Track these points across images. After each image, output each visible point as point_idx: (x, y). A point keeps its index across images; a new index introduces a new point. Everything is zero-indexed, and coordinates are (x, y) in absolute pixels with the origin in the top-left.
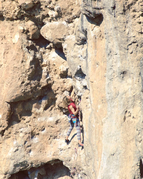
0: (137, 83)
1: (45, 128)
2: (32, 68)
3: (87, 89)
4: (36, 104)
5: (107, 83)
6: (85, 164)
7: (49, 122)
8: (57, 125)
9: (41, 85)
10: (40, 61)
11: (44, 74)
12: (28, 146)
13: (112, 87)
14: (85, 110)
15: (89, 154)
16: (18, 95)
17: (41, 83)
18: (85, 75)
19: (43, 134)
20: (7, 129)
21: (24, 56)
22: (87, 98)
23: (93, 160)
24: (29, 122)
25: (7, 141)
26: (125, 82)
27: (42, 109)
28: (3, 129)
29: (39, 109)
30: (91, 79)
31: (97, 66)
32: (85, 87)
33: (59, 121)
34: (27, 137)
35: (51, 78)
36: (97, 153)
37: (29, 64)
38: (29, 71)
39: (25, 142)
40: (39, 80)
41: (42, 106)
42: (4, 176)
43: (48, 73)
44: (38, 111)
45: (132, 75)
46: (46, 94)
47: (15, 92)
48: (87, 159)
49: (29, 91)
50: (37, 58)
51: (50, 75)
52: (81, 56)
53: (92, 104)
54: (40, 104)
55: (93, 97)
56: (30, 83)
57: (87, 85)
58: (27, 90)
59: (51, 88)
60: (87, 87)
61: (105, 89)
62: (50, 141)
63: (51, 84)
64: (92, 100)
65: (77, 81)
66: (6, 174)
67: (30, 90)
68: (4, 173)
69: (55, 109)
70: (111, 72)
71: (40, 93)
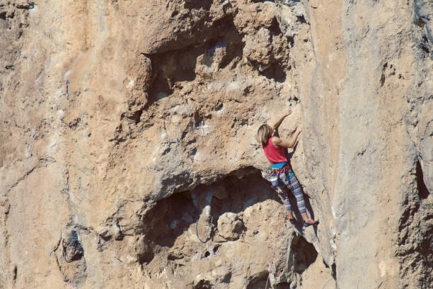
0: (406, 6)
1: (224, 104)
3: (305, 22)
4: (202, 56)
5: (345, 8)
6: (307, 175)
7: (230, 92)
8: (248, 98)
9: (212, 17)
12: (190, 143)
13: (356, 16)
14: (302, 64)
15: (313, 153)
16: (165, 39)
17: (212, 14)
19: (219, 115)
20: (146, 108)
22: (306, 41)
23: (321, 165)
24: (189, 93)
25: (148, 133)
26: (382, 5)
27: (215, 65)
28: (139, 109)
29: (209, 65)
30: (313, 2)
32: (301, 19)
33: (251, 89)
34: (188, 122)
35: (232, 2)
36: (330, 151)
39: (184, 134)
40: (208, 8)
41: (215, 59)
42: (143, 203)
44: (207, 70)
46: (222, 34)
47: (161, 34)
48: (310, 165)
49: (188, 29)
53: (316, 53)
54: (212, 55)
55: (318, 38)
56: (189, 13)
57: (305, 15)
58: (184, 28)
59: (233, 23)
60: (306, 18)
61: (341, 21)
62: (234, 130)
63: (231, 14)
64: (315, 44)
65: (284, 6)
66: (146, 200)
67: (190, 28)
68: (143, 197)
69: (241, 66)
71: (211, 34)
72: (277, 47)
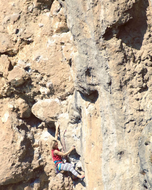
0: (136, 164)
2: (23, 148)
4: (27, 187)
5: (103, 164)
9: (33, 167)
10: (31, 141)
11: (36, 155)
13: (109, 168)
16: (8, 178)
17: (33, 165)
18: (79, 156)
21: (14, 136)
26: (123, 163)
30: (87, 160)
31: (92, 146)
32: (80, 169)
35: (44, 159)
37: (20, 144)
38: (19, 153)
40: (31, 162)
41: (34, 189)
43: (40, 154)
45: (129, 156)
46: (38, 176)
47: (5, 175)
49: (20, 173)
50: (29, 138)
51: (43, 156)
52: (76, 136)
53: (87, 187)
54: (32, 187)
55: (89, 179)
56: (20, 164)
57: (82, 167)
58: (18, 172)
59: (44, 170)
60: (82, 169)
61: (101, 171)
63: (43, 165)
67: (21, 172)
70: (108, 152)
71: (32, 175)
72: (67, 183)
